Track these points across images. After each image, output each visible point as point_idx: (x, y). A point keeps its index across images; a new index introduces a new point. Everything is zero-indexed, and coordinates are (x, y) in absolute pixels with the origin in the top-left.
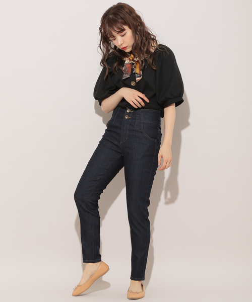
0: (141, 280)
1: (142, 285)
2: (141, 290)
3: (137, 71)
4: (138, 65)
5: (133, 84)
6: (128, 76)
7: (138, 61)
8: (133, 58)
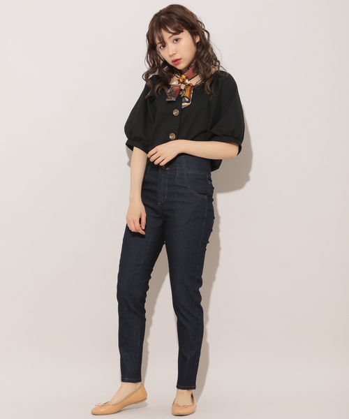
0: (191, 389)
1: (192, 396)
2: (191, 404)
3: (187, 93)
4: (189, 88)
5: (176, 113)
6: (174, 99)
7: (189, 85)
8: (184, 80)
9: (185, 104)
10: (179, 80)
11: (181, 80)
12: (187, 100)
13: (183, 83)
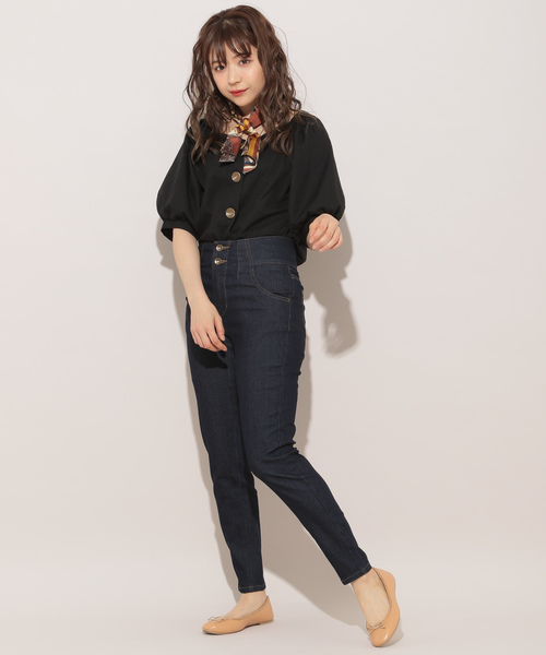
3: (251, 151)
4: (254, 142)
5: (236, 177)
6: (231, 159)
7: (254, 135)
8: (247, 128)
9: (247, 168)
10: (239, 128)
11: (242, 129)
12: (251, 161)
13: (246, 132)
